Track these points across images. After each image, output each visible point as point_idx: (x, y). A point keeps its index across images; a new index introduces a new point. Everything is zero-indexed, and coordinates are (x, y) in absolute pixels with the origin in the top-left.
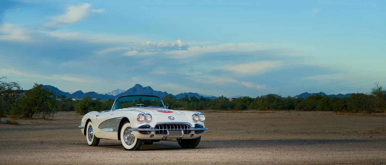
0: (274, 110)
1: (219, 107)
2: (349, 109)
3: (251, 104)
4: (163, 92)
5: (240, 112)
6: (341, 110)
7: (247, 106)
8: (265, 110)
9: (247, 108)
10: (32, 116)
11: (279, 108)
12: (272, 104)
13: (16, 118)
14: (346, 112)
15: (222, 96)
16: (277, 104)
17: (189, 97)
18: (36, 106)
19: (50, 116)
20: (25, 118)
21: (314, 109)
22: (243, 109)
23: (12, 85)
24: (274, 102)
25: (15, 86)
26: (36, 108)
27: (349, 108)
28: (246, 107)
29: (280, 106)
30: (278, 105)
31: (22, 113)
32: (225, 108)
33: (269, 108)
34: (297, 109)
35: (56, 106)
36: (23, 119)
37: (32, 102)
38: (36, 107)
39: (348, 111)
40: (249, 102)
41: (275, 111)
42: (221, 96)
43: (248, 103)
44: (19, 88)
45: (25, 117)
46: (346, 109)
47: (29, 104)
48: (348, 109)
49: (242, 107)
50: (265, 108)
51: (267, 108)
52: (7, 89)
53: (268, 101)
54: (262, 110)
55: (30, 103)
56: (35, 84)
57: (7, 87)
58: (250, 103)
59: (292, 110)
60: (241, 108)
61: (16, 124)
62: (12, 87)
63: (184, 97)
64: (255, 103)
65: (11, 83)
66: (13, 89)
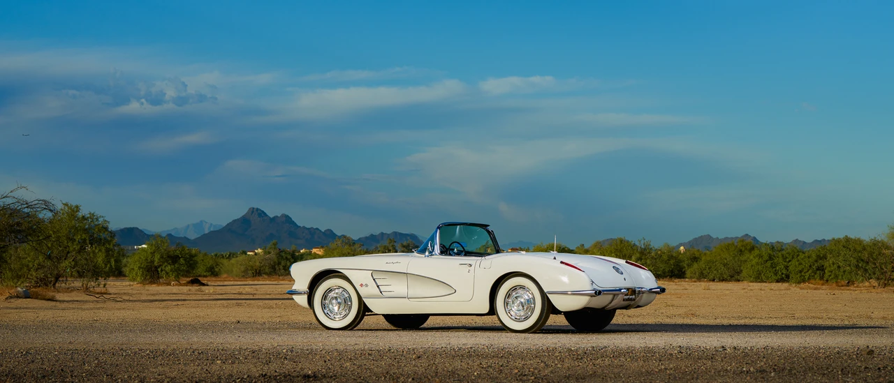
2: (830, 276)
6: (809, 279)
14: (822, 285)
21: (736, 277)
23: (38, 206)
25: (45, 209)
27: (830, 274)
34: (691, 278)
39: (827, 281)
44: (56, 214)
46: (822, 278)
48: (826, 276)
57: (26, 210)
62: (39, 211)
65: (36, 202)
66: (41, 216)
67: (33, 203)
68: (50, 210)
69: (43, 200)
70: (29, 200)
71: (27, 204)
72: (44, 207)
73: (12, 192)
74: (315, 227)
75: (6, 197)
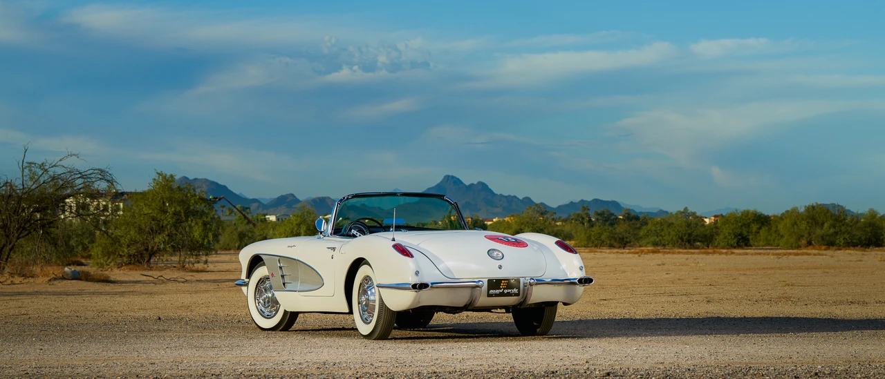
0: (824, 247)
1: (672, 239)
3: (763, 232)
4: (521, 198)
5: (726, 253)
7: (750, 237)
8: (799, 247)
9: (751, 242)
10: (148, 261)
11: (838, 241)
12: (819, 232)
13: (107, 265)
15: (686, 209)
16: (832, 231)
17: (592, 213)
18: (160, 234)
19: (198, 262)
20: (131, 266)
22: (738, 246)
23: (93, 176)
24: (826, 225)
25: (101, 179)
26: (159, 239)
28: (748, 240)
29: (842, 239)
30: (836, 233)
31: (123, 252)
32: (689, 241)
33: (809, 243)
35: (213, 235)
36: (125, 268)
37: (151, 223)
38: (160, 237)
40: (758, 226)
41: (825, 250)
42: (682, 210)
43: (754, 227)
44: (112, 184)
45: (130, 263)
47: (140, 229)
49: (735, 240)
50: (800, 243)
51: (804, 242)
52: (80, 186)
53: (808, 222)
54: (792, 248)
55: (143, 226)
56: (157, 173)
57: (79, 181)
58: (760, 228)
59: (877, 248)
60: (734, 242)
61: (107, 281)
62: (93, 182)
63: (578, 212)
64: (774, 229)
65: (91, 171)
66: (96, 186)
67: (86, 173)
68: (108, 181)
69: (99, 170)
70: (82, 169)
71: (80, 173)
72: (100, 177)
73: (60, 160)
74: (512, 195)
75: (55, 166)
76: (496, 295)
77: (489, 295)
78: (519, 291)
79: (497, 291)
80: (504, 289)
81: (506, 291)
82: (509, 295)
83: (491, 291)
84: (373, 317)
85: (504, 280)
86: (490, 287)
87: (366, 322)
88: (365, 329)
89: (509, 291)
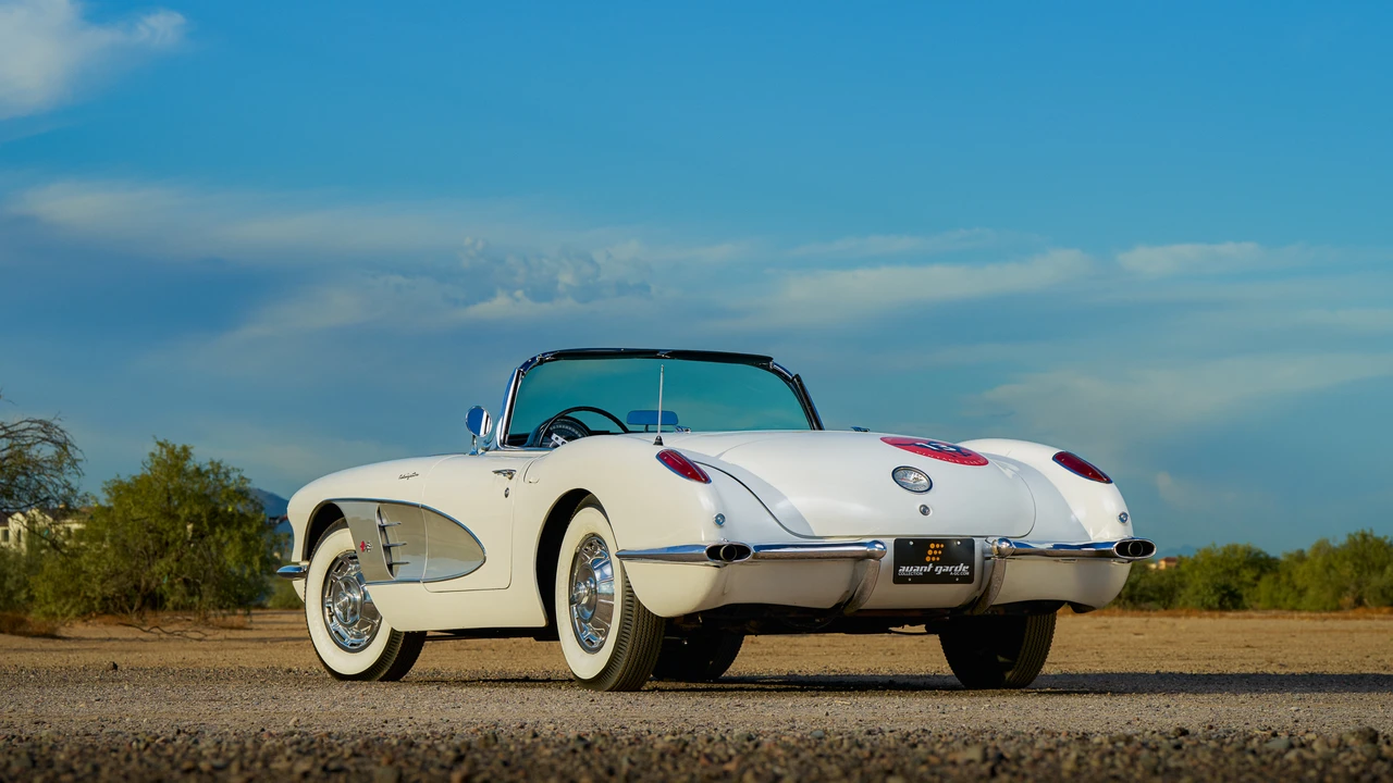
76: (917, 580)
77: (899, 579)
78: (971, 570)
79: (919, 570)
80: (936, 564)
81: (939, 570)
82: (947, 579)
83: (903, 570)
84: (606, 634)
85: (935, 541)
86: (899, 561)
87: (589, 647)
88: (587, 665)
89: (947, 569)
